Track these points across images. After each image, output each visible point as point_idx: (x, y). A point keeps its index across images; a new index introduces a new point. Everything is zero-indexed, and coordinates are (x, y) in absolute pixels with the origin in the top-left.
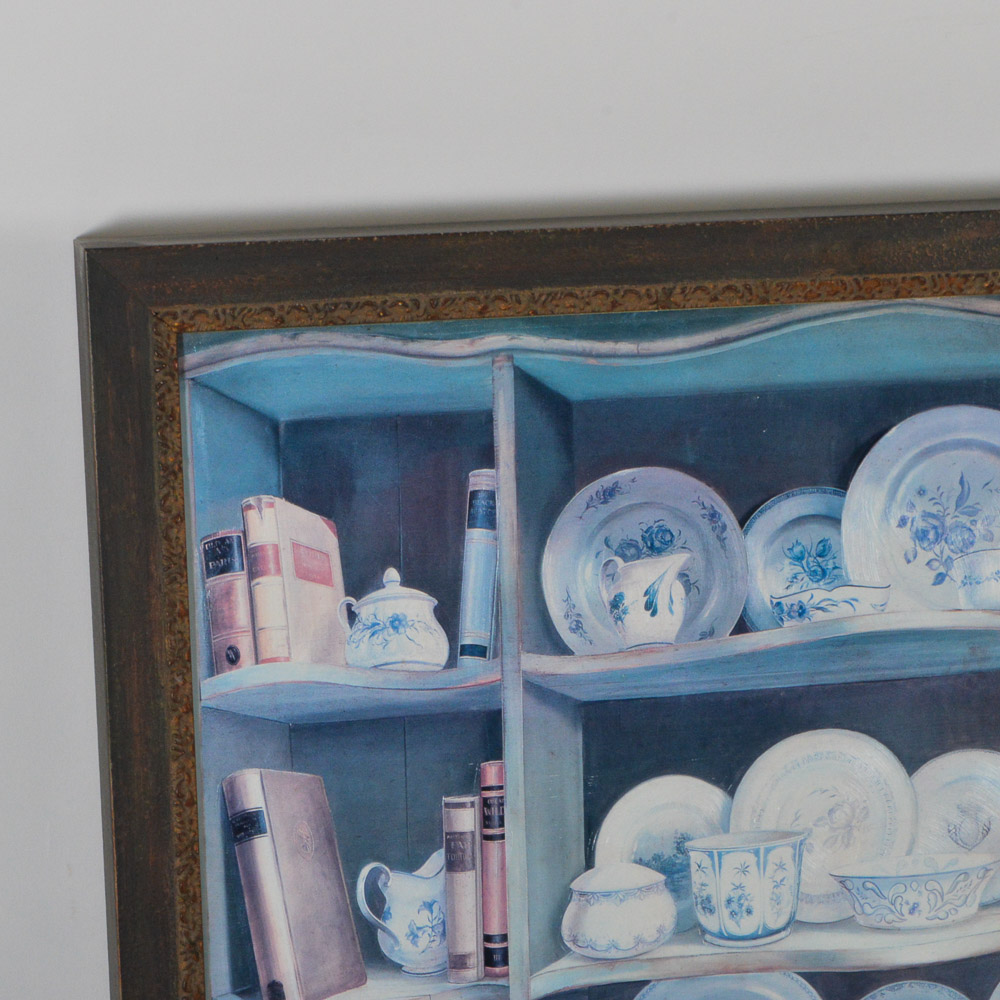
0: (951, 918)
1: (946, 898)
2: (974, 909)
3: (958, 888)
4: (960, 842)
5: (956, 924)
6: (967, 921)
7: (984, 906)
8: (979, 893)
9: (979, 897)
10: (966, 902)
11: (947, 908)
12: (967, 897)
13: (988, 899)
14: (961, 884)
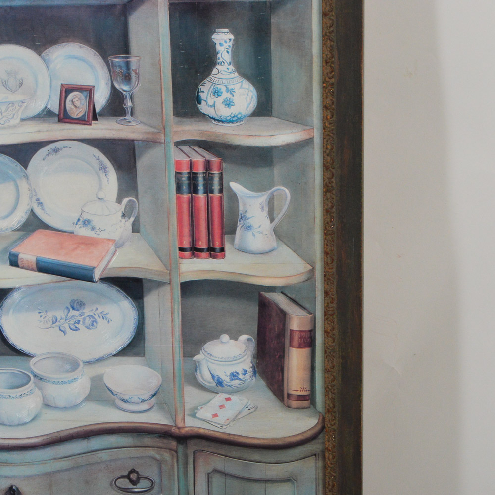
0: (7, 124)
1: (3, 114)
2: (18, 120)
3: (9, 110)
4: (8, 88)
5: (9, 127)
6: (15, 126)
7: (23, 120)
8: (20, 113)
9: (20, 115)
10: (13, 117)
11: (4, 119)
12: (14, 115)
13: (24, 117)
14: (11, 109)
